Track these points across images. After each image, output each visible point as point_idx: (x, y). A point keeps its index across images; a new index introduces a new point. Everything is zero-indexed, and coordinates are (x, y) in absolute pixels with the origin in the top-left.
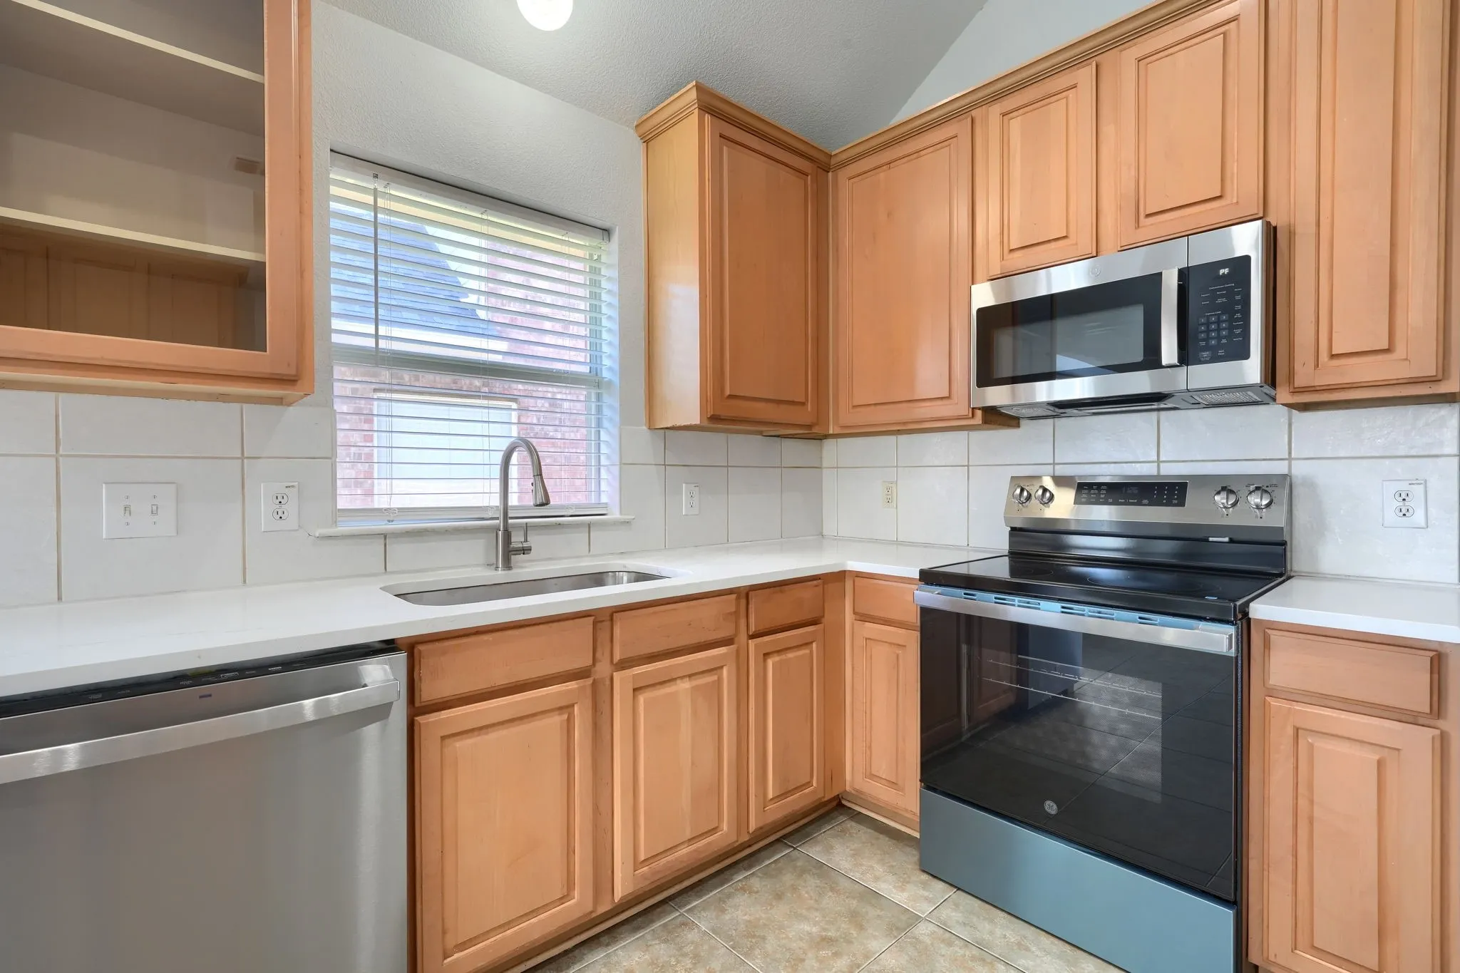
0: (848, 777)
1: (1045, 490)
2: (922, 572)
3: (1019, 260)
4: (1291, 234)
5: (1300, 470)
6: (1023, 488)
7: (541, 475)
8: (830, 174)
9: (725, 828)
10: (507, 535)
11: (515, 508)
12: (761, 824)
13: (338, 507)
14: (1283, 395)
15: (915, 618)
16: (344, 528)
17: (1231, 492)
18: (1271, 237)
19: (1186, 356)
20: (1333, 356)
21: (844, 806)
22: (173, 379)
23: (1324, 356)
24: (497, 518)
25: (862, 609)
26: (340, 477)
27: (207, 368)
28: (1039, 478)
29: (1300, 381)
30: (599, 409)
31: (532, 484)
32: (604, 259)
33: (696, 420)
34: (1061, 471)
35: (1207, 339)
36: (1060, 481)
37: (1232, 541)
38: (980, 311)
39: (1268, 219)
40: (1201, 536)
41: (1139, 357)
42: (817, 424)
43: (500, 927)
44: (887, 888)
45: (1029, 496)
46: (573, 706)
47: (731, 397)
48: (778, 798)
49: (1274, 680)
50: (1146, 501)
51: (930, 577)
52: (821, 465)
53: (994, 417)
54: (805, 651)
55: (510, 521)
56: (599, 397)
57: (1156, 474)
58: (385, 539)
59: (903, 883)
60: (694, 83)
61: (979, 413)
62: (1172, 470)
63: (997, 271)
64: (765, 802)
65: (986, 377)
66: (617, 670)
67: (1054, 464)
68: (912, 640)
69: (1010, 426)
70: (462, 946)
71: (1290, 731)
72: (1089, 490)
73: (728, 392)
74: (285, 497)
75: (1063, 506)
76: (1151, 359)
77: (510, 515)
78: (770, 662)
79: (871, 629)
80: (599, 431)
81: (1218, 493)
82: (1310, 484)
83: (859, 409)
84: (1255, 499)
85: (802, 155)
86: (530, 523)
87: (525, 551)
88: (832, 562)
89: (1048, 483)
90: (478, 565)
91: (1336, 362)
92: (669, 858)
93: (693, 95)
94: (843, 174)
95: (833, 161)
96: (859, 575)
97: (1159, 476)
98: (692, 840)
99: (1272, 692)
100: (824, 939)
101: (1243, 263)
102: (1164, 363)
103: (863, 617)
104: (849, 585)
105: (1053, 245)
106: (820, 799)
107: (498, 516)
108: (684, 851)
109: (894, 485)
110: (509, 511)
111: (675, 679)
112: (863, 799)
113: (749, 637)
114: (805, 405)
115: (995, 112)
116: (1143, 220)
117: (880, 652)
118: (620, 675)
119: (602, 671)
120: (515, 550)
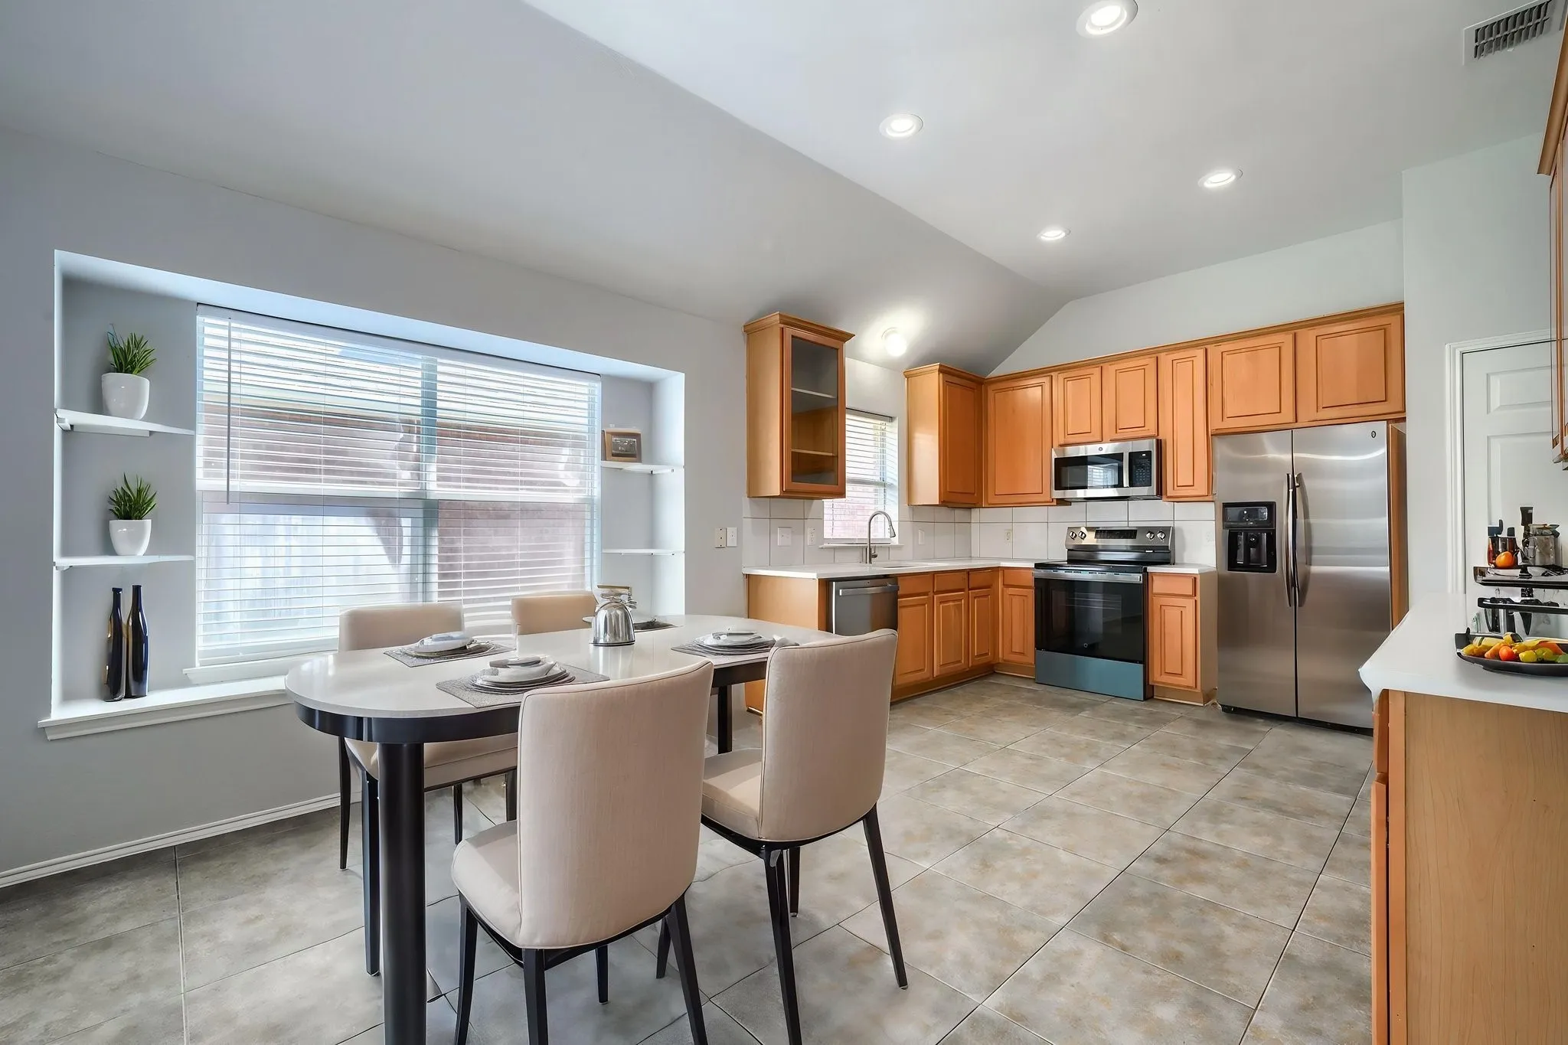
0: (1000, 656)
1: (1083, 533)
2: (1035, 564)
3: (1071, 439)
4: (1165, 441)
5: (1177, 525)
6: (1073, 532)
7: (892, 525)
8: (983, 386)
9: (963, 661)
10: (870, 550)
12: (973, 667)
13: (824, 537)
14: (1163, 498)
15: (1032, 584)
16: (826, 545)
17: (1152, 533)
18: (1160, 444)
19: (1131, 485)
20: (1178, 485)
21: (996, 672)
23: (1175, 486)
25: (1007, 582)
28: (1080, 528)
29: (1168, 495)
30: (885, 497)
31: (889, 529)
32: (887, 429)
33: (937, 501)
34: (1089, 525)
35: (1139, 478)
36: (1089, 529)
37: (1153, 552)
38: (1056, 459)
39: (1158, 437)
41: (1116, 483)
42: (978, 502)
45: (1076, 535)
46: (926, 603)
47: (950, 492)
48: (978, 656)
49: (1155, 591)
50: (1123, 537)
51: (1038, 566)
52: (971, 521)
53: (1062, 502)
54: (986, 597)
56: (885, 491)
57: (1126, 526)
58: (836, 548)
59: (1031, 686)
60: (938, 362)
61: (1055, 500)
62: (1133, 525)
63: (1062, 443)
64: (974, 658)
65: (1059, 486)
66: (936, 594)
67: (1086, 522)
68: (1031, 594)
69: (1067, 505)
71: (1159, 606)
72: (1101, 533)
73: (948, 490)
75: (1091, 539)
76: (1120, 485)
78: (975, 601)
79: (1011, 591)
80: (885, 507)
81: (1148, 533)
82: (1181, 530)
83: (997, 496)
84: (1159, 535)
85: (973, 382)
87: (876, 556)
89: (1084, 530)
90: (857, 558)
91: (1180, 489)
92: (948, 667)
93: (938, 365)
94: (991, 389)
95: (983, 381)
96: (1004, 568)
98: (953, 663)
99: (1154, 594)
101: (1149, 453)
102: (1125, 485)
103: (1007, 586)
104: (1000, 573)
105: (1085, 435)
106: (990, 662)
108: (951, 666)
109: (1011, 530)
111: (949, 600)
112: (1007, 664)
113: (969, 589)
114: (974, 494)
115: (1061, 376)
116: (1119, 431)
117: (1016, 600)
118: (935, 596)
119: (931, 594)
120: (873, 556)
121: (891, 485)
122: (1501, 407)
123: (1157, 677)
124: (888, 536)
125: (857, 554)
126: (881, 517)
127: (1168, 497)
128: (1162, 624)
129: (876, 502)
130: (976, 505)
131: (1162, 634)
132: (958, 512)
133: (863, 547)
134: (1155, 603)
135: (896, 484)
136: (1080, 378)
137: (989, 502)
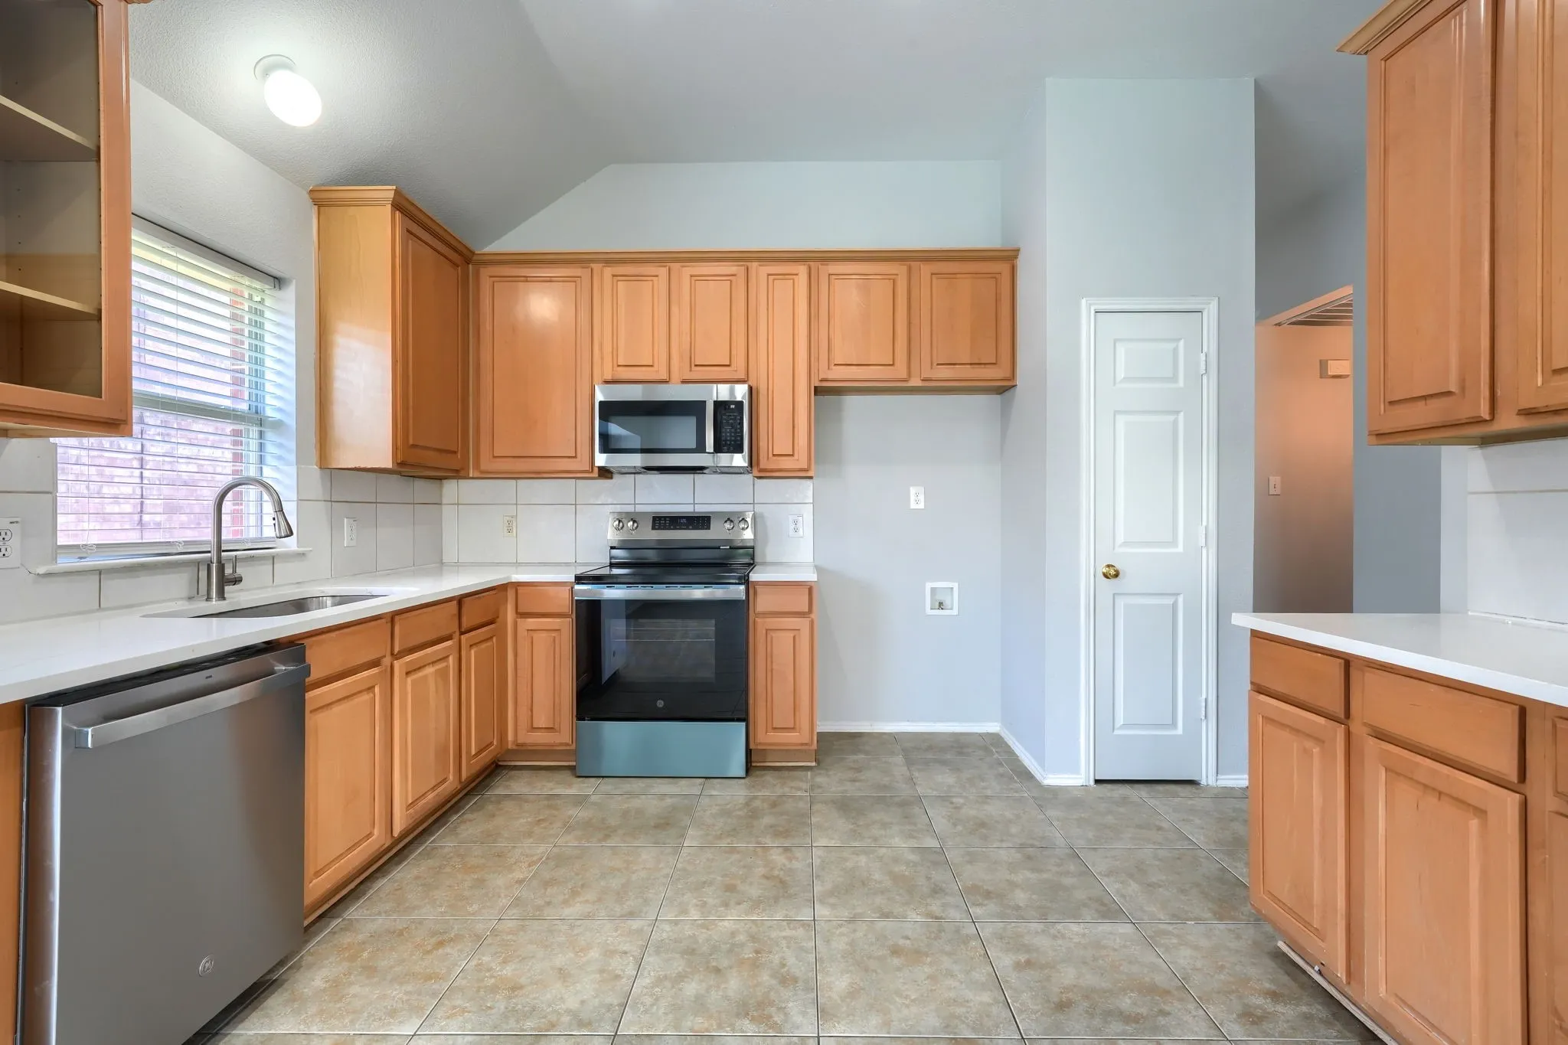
0: (510, 737)
1: (635, 521)
2: (574, 577)
3: (625, 374)
4: (757, 389)
5: (759, 510)
6: (622, 520)
7: (282, 510)
8: (470, 266)
9: (451, 777)
10: (221, 568)
11: (228, 542)
12: (469, 775)
13: (59, 544)
14: (756, 472)
15: (570, 609)
16: (65, 563)
17: (732, 521)
18: (752, 393)
19: (719, 448)
20: (774, 455)
21: (500, 766)
22: (24, 421)
23: (770, 455)
24: (209, 552)
25: (523, 607)
26: (62, 511)
27: (34, 409)
29: (760, 465)
30: (261, 447)
31: (274, 519)
32: (268, 302)
33: (387, 463)
35: (726, 441)
37: (730, 548)
38: (601, 402)
39: (750, 383)
40: (717, 545)
41: (694, 446)
42: (463, 469)
43: (336, 859)
44: (559, 790)
45: (623, 525)
46: (374, 687)
47: (414, 446)
48: (478, 753)
50: (691, 527)
51: (579, 579)
52: (441, 500)
53: (604, 473)
54: (489, 644)
55: (223, 554)
56: (261, 434)
57: (692, 511)
58: (100, 574)
59: (570, 785)
60: (394, 187)
61: (600, 470)
62: (701, 509)
63: (609, 377)
64: (470, 757)
65: (605, 446)
66: (397, 659)
67: (635, 504)
68: (566, 625)
69: (606, 478)
70: (317, 874)
71: (764, 632)
72: (659, 522)
73: (411, 442)
74: (9, 533)
75: (645, 531)
76: (700, 448)
77: (223, 549)
78: (473, 652)
79: (532, 622)
80: (261, 468)
81: (726, 522)
82: (763, 517)
83: (498, 460)
84: (741, 525)
85: (455, 250)
86: (240, 555)
87: (237, 581)
88: (502, 576)
89: (636, 516)
90: (182, 599)
91: (775, 458)
92: (424, 801)
93: (391, 195)
94: (485, 272)
95: (475, 258)
96: (517, 585)
97: (694, 512)
98: (433, 789)
99: (758, 615)
100: (539, 821)
101: (740, 404)
102: (707, 451)
103: (522, 615)
104: (511, 594)
105: (644, 369)
106: (494, 756)
107: (209, 550)
108: (431, 796)
109: (514, 519)
110: (222, 545)
111: (425, 666)
112: (523, 751)
113: (462, 633)
114: (455, 452)
115: (608, 271)
116: (693, 368)
117: (541, 639)
118: (397, 664)
119: (387, 661)
120: (227, 581)
121: (277, 425)
122: (1126, 379)
123: (764, 737)
124: (269, 532)
125: (180, 582)
126: (251, 492)
127: (761, 471)
128: (769, 657)
129: (238, 458)
130: (458, 473)
131: (769, 671)
132: (420, 484)
133: (198, 563)
134: (760, 626)
135: (291, 422)
136: (638, 277)
137: (483, 467)
